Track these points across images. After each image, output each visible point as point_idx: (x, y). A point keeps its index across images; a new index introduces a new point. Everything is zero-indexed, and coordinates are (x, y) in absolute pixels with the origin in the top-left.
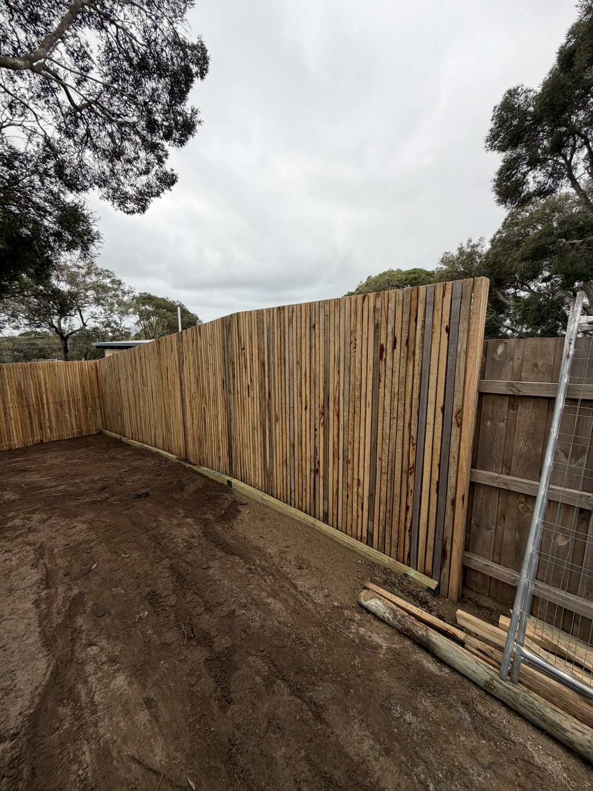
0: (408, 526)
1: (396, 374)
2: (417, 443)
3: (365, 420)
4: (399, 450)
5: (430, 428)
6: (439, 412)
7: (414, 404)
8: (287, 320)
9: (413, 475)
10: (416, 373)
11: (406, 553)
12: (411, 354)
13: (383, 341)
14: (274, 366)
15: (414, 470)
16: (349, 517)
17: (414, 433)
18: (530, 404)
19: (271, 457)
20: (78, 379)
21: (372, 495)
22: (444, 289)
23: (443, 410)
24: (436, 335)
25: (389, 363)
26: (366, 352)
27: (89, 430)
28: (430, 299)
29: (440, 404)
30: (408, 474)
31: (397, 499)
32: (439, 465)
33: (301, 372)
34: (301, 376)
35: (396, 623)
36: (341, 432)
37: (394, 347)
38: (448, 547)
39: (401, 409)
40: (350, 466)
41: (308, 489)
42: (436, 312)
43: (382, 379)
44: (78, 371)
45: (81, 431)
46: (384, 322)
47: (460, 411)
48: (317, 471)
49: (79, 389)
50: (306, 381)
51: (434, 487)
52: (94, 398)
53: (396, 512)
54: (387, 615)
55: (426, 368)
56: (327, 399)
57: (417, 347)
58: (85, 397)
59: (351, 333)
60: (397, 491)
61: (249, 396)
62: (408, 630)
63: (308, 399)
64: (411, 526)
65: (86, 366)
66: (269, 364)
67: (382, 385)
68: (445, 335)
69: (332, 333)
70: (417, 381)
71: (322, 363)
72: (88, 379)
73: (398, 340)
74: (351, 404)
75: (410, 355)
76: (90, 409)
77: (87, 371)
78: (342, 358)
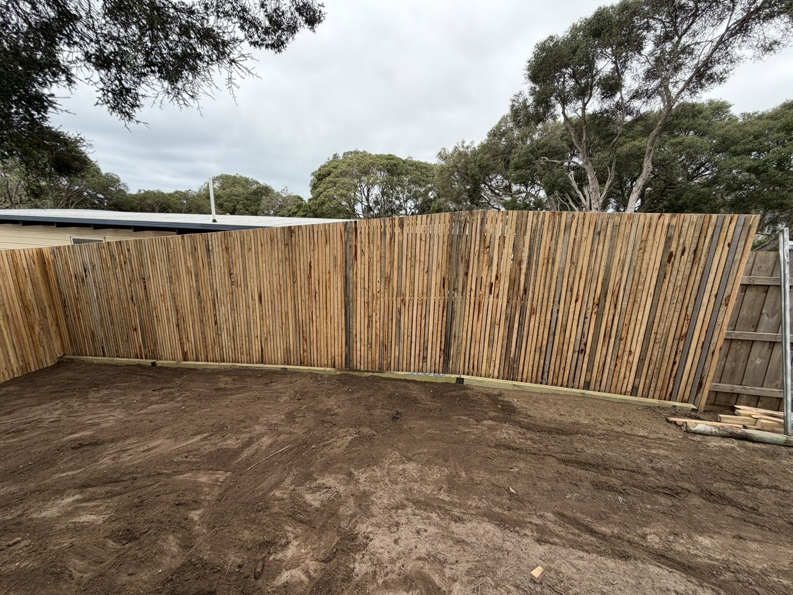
0: (673, 374)
1: (681, 273)
2: (691, 320)
3: (645, 307)
4: (674, 325)
5: (703, 308)
6: (713, 297)
7: (693, 293)
8: (563, 225)
9: (683, 341)
10: (699, 272)
11: (669, 393)
12: (697, 259)
13: (673, 249)
14: (537, 265)
15: (685, 337)
16: (615, 380)
17: (689, 313)
18: (754, 289)
19: (519, 347)
20: (10, 279)
21: (641, 360)
22: (732, 219)
23: (716, 296)
24: (720, 249)
25: (676, 265)
26: (655, 256)
27: (39, 361)
28: (719, 224)
29: (714, 292)
30: (680, 339)
31: (666, 359)
32: (706, 331)
33: (575, 271)
34: (575, 274)
35: (721, 432)
36: (617, 318)
37: (683, 253)
38: (704, 381)
39: (681, 297)
40: (623, 342)
41: (568, 368)
42: (722, 233)
43: (668, 277)
44: (7, 267)
45: (27, 364)
46: (676, 236)
47: (729, 296)
48: (582, 351)
49: (15, 298)
50: (580, 278)
51: (700, 345)
52: (42, 311)
53: (664, 368)
54: (714, 430)
55: (707, 269)
56: (605, 293)
57: (703, 255)
58: (26, 308)
59: (642, 241)
60: (667, 353)
61: (490, 292)
62: (731, 433)
63: (581, 293)
64: (676, 375)
65: (23, 257)
66: (529, 263)
67: (667, 280)
68: (726, 248)
69: (620, 241)
70: (698, 277)
71: (603, 263)
72: (28, 279)
73: (687, 250)
74: (631, 296)
75: (694, 261)
76: (37, 329)
77: (25, 266)
78: (628, 260)
